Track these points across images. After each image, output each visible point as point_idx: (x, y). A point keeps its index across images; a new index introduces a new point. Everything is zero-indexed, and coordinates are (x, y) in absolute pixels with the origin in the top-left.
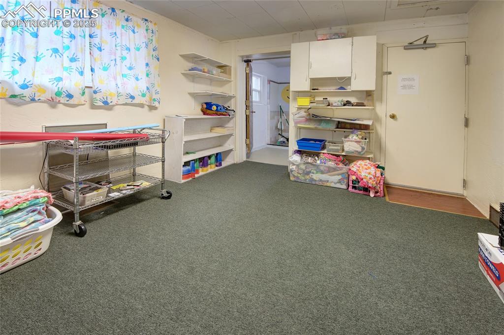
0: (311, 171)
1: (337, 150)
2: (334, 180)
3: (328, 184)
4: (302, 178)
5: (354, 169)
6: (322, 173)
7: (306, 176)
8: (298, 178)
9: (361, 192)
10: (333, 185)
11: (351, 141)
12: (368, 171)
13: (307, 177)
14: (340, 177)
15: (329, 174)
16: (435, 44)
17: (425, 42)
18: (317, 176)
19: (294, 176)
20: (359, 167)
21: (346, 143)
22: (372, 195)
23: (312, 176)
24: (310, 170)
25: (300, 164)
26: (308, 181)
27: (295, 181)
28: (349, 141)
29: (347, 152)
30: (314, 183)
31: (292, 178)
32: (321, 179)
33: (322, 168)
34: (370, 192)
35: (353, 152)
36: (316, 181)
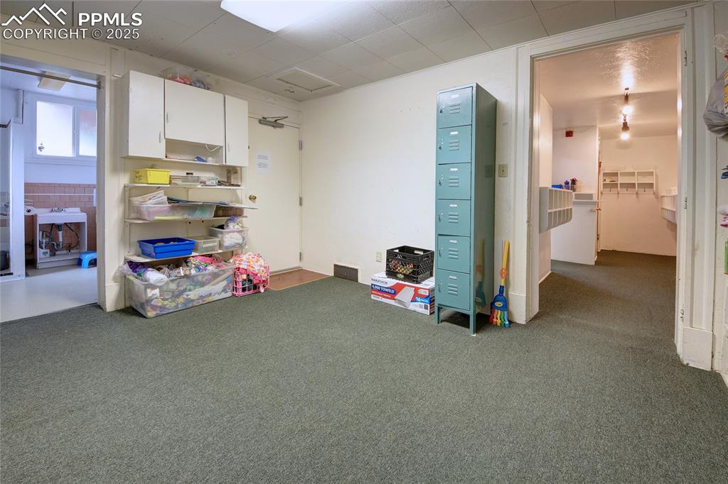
0: (186, 289)
1: (212, 248)
2: (217, 290)
3: (211, 299)
4: (170, 305)
5: (243, 266)
6: (203, 284)
7: (177, 300)
8: (162, 308)
9: (251, 292)
10: (217, 297)
11: (233, 232)
12: (259, 263)
13: (181, 300)
14: (225, 283)
15: (212, 283)
16: (283, 125)
17: (276, 120)
18: (194, 294)
19: (154, 307)
20: (249, 262)
21: (227, 236)
22: (262, 290)
23: (188, 295)
24: (185, 287)
25: (167, 283)
26: (180, 307)
27: (157, 316)
28: (230, 232)
29: (227, 247)
30: (190, 305)
31: (151, 314)
32: (201, 294)
33: (200, 278)
34: (259, 288)
35: (234, 246)
36: (193, 301)
